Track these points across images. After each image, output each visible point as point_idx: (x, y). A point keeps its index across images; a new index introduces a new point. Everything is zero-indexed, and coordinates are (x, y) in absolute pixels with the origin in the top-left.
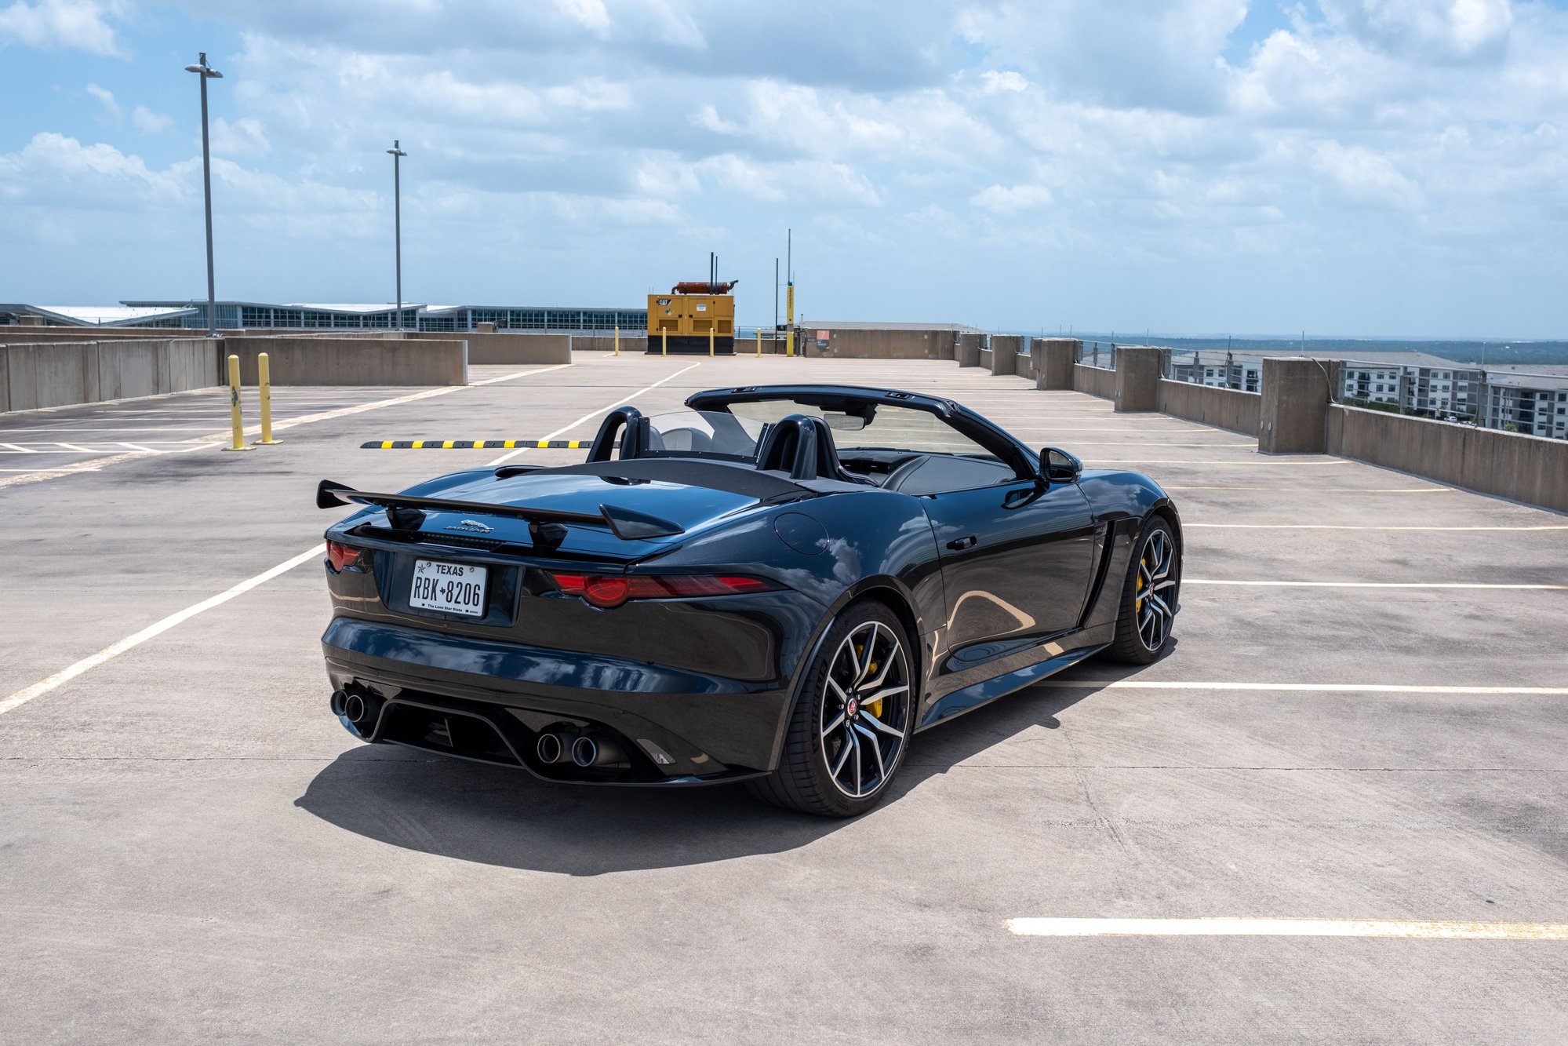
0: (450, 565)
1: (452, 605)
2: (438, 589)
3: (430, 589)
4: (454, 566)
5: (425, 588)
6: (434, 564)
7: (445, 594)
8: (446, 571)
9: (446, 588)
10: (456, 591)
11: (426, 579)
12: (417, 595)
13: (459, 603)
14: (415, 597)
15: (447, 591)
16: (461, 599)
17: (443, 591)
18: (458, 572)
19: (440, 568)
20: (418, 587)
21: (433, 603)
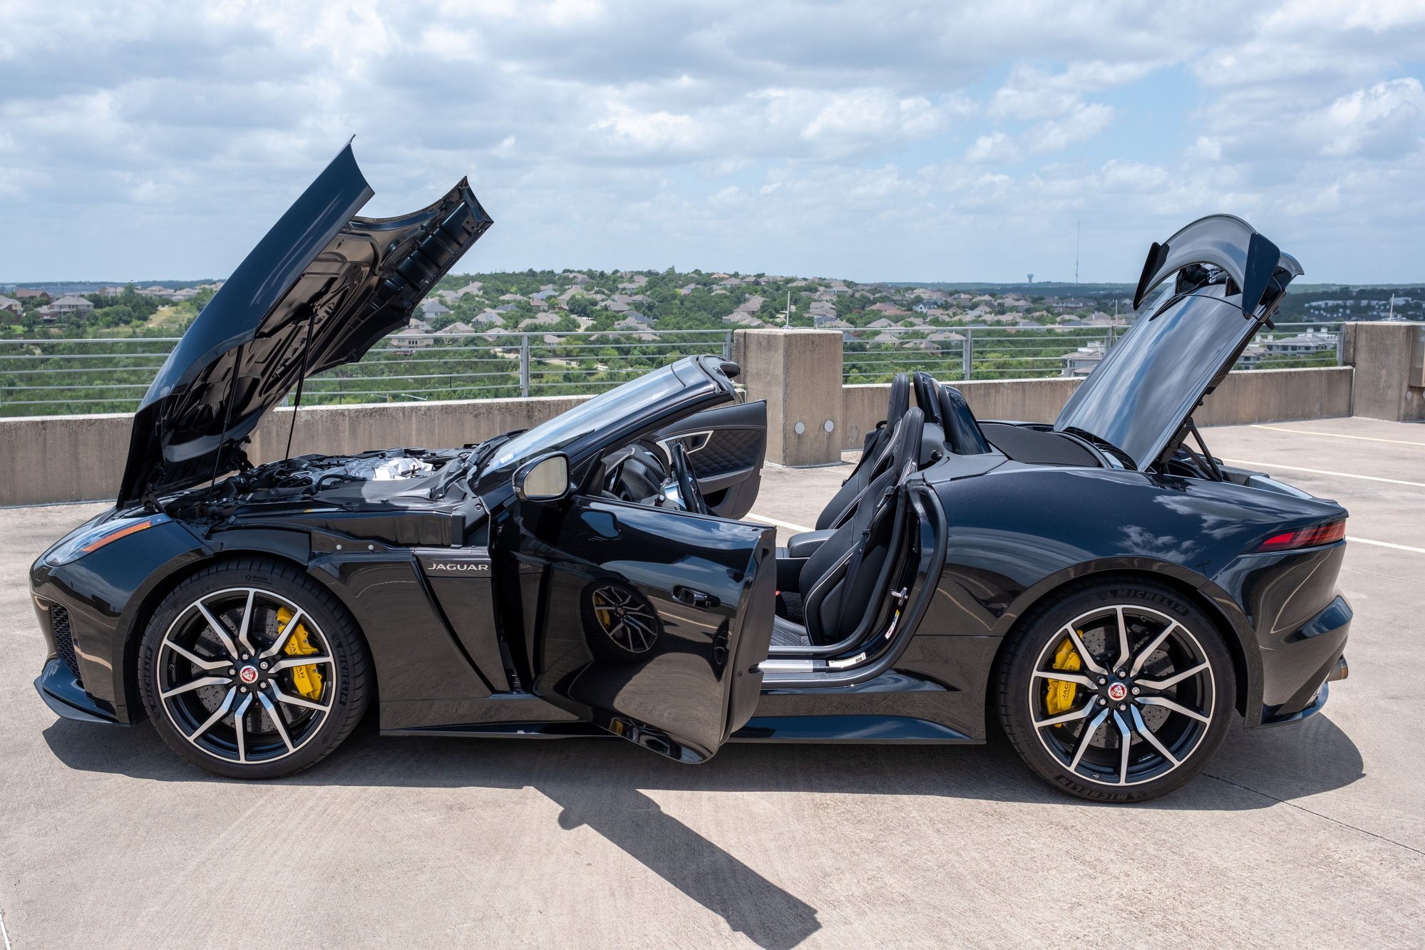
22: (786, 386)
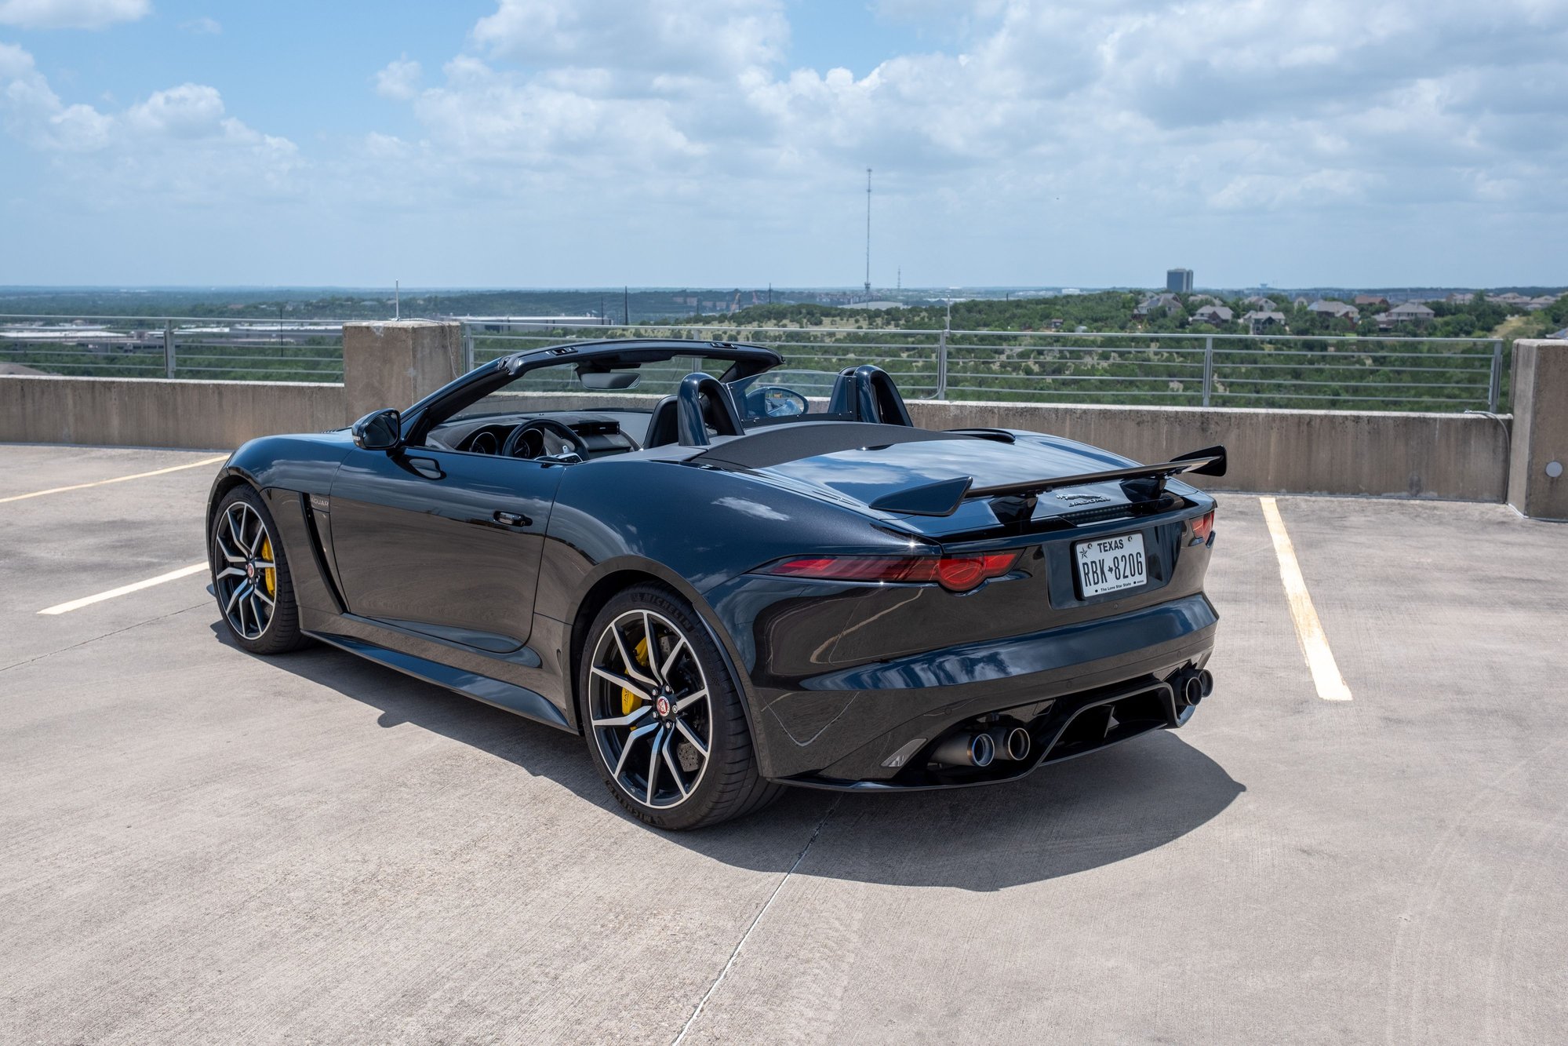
0: (1110, 540)
1: (1122, 581)
2: (1106, 569)
3: (1099, 572)
4: (1113, 540)
5: (1094, 573)
6: (1095, 544)
7: (1113, 572)
8: (1108, 548)
9: (1112, 566)
10: (1121, 567)
11: (1092, 562)
12: (1088, 583)
13: (1127, 577)
14: (1087, 585)
15: (1114, 568)
16: (1128, 573)
17: (1111, 570)
18: (1119, 545)
19: (1102, 546)
20: (1086, 574)
21: (1105, 585)
22: (1536, 413)
